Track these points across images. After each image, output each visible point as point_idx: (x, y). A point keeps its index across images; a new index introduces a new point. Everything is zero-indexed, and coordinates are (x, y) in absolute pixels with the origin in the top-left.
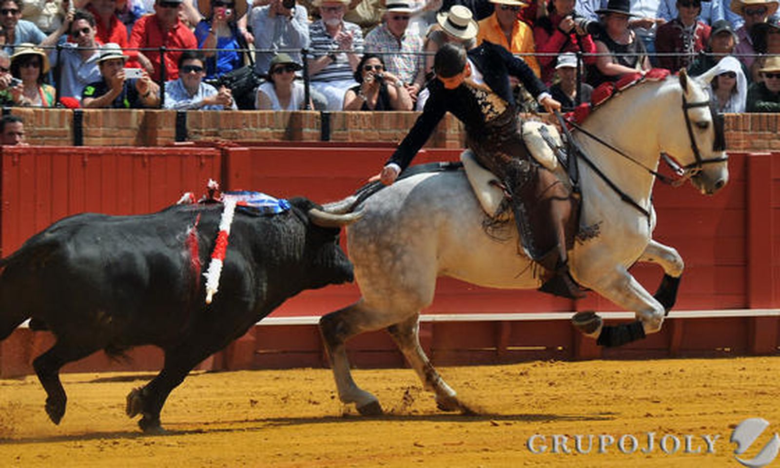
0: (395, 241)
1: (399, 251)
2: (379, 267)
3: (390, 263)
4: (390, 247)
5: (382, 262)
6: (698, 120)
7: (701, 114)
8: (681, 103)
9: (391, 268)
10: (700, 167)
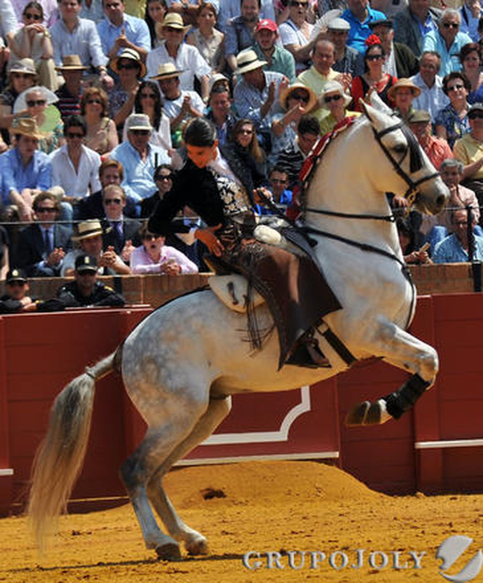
0: (154, 354)
1: (160, 360)
2: (147, 382)
3: (155, 373)
4: (153, 360)
5: (147, 376)
6: (392, 146)
7: (394, 138)
8: (373, 135)
9: (158, 377)
10: (415, 190)
